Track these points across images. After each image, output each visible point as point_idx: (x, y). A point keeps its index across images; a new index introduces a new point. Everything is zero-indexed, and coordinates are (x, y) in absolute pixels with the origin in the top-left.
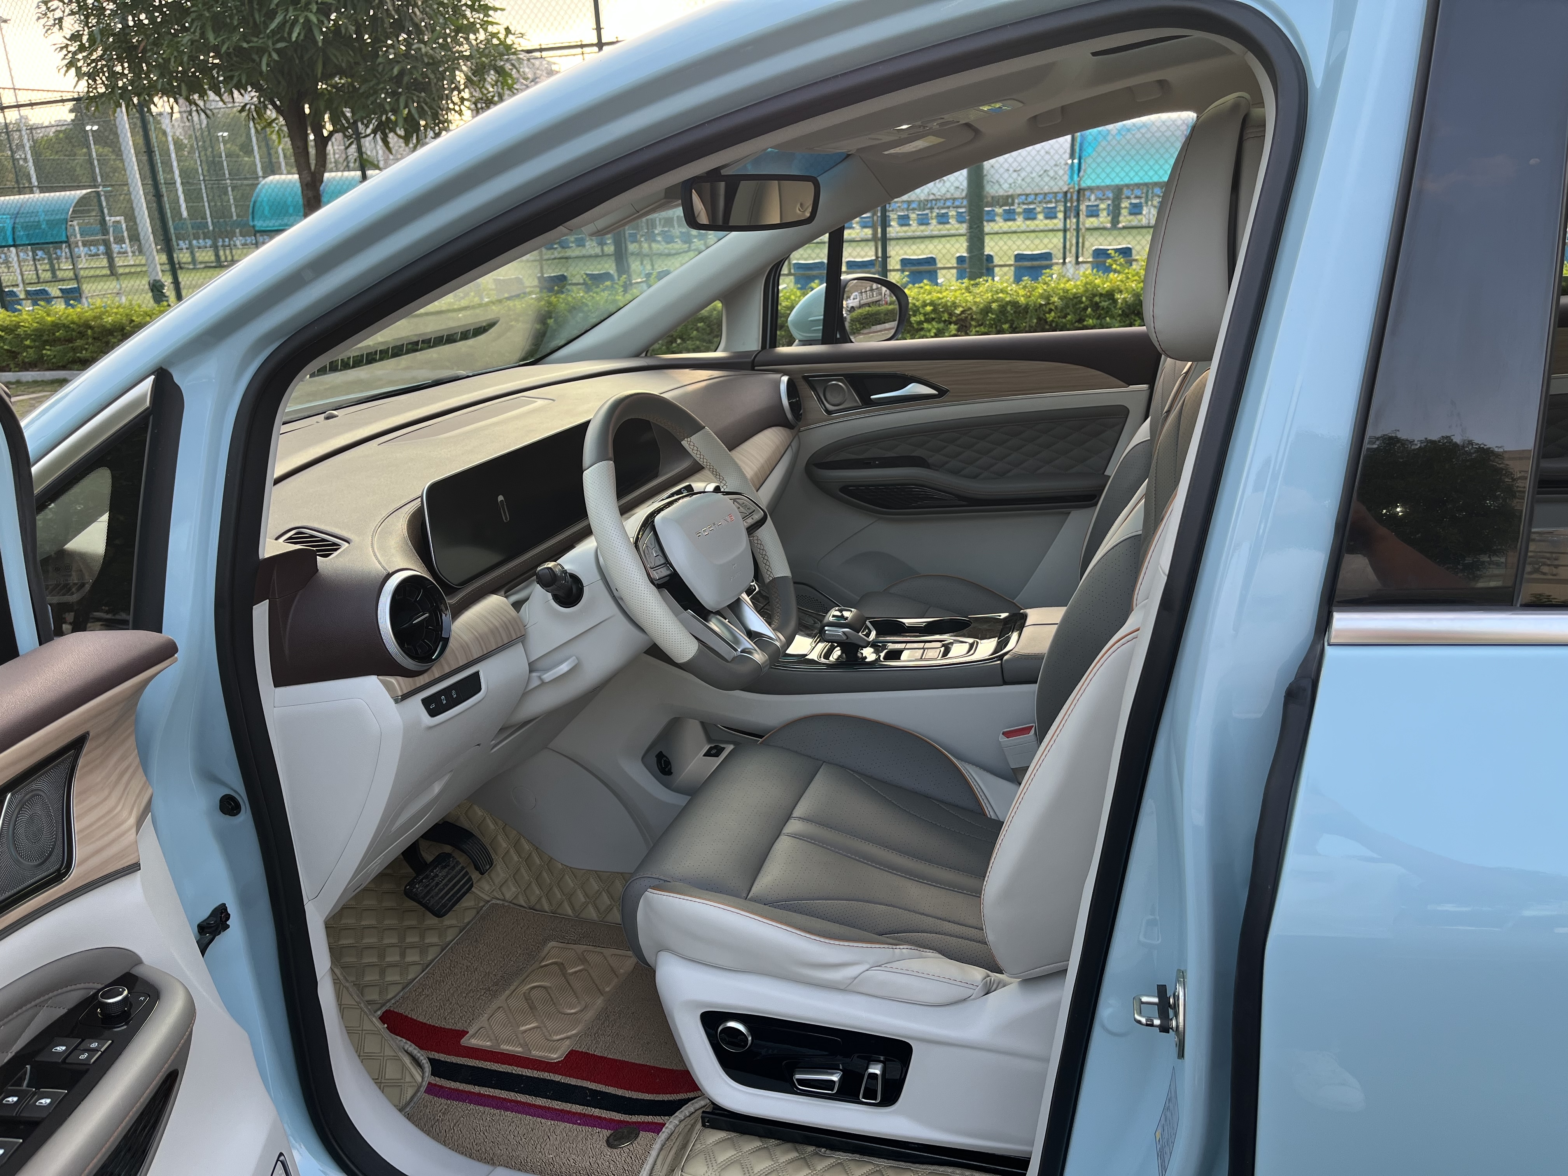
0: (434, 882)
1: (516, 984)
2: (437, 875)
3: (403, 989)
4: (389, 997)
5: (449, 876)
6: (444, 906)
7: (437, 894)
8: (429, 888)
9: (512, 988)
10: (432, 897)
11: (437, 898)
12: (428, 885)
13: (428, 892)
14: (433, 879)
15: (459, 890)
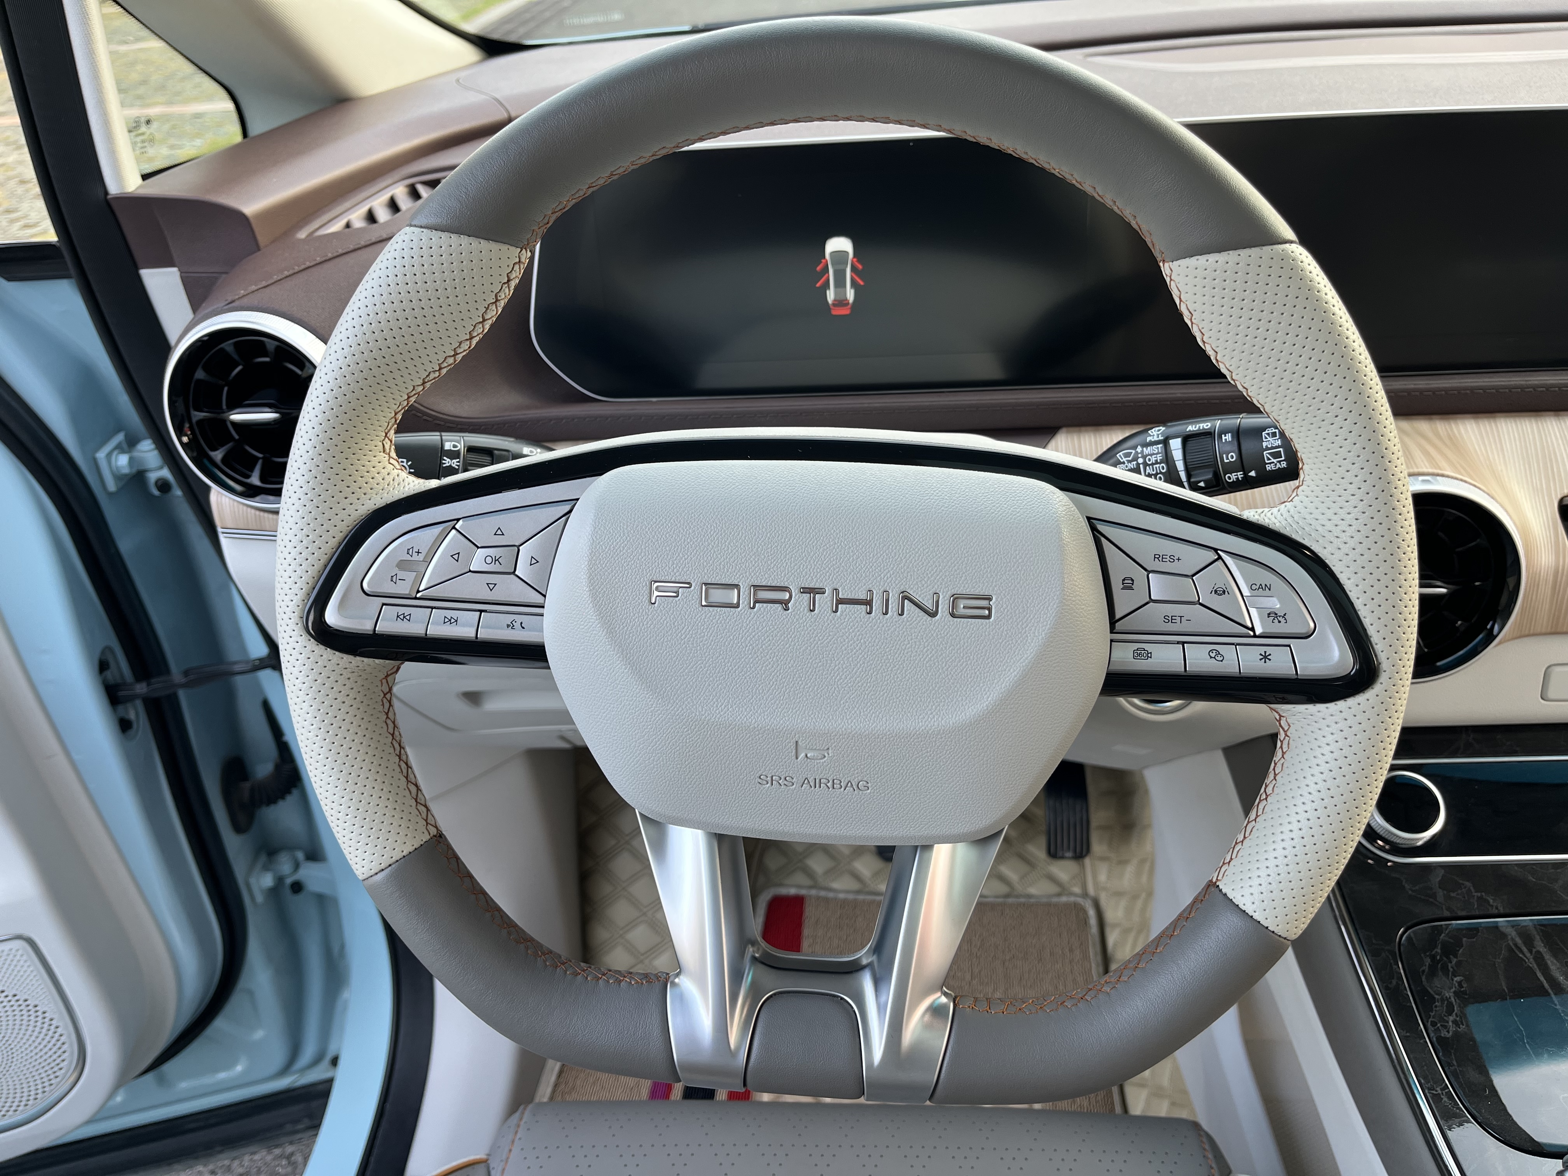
3: (855, 892)
4: (832, 885)
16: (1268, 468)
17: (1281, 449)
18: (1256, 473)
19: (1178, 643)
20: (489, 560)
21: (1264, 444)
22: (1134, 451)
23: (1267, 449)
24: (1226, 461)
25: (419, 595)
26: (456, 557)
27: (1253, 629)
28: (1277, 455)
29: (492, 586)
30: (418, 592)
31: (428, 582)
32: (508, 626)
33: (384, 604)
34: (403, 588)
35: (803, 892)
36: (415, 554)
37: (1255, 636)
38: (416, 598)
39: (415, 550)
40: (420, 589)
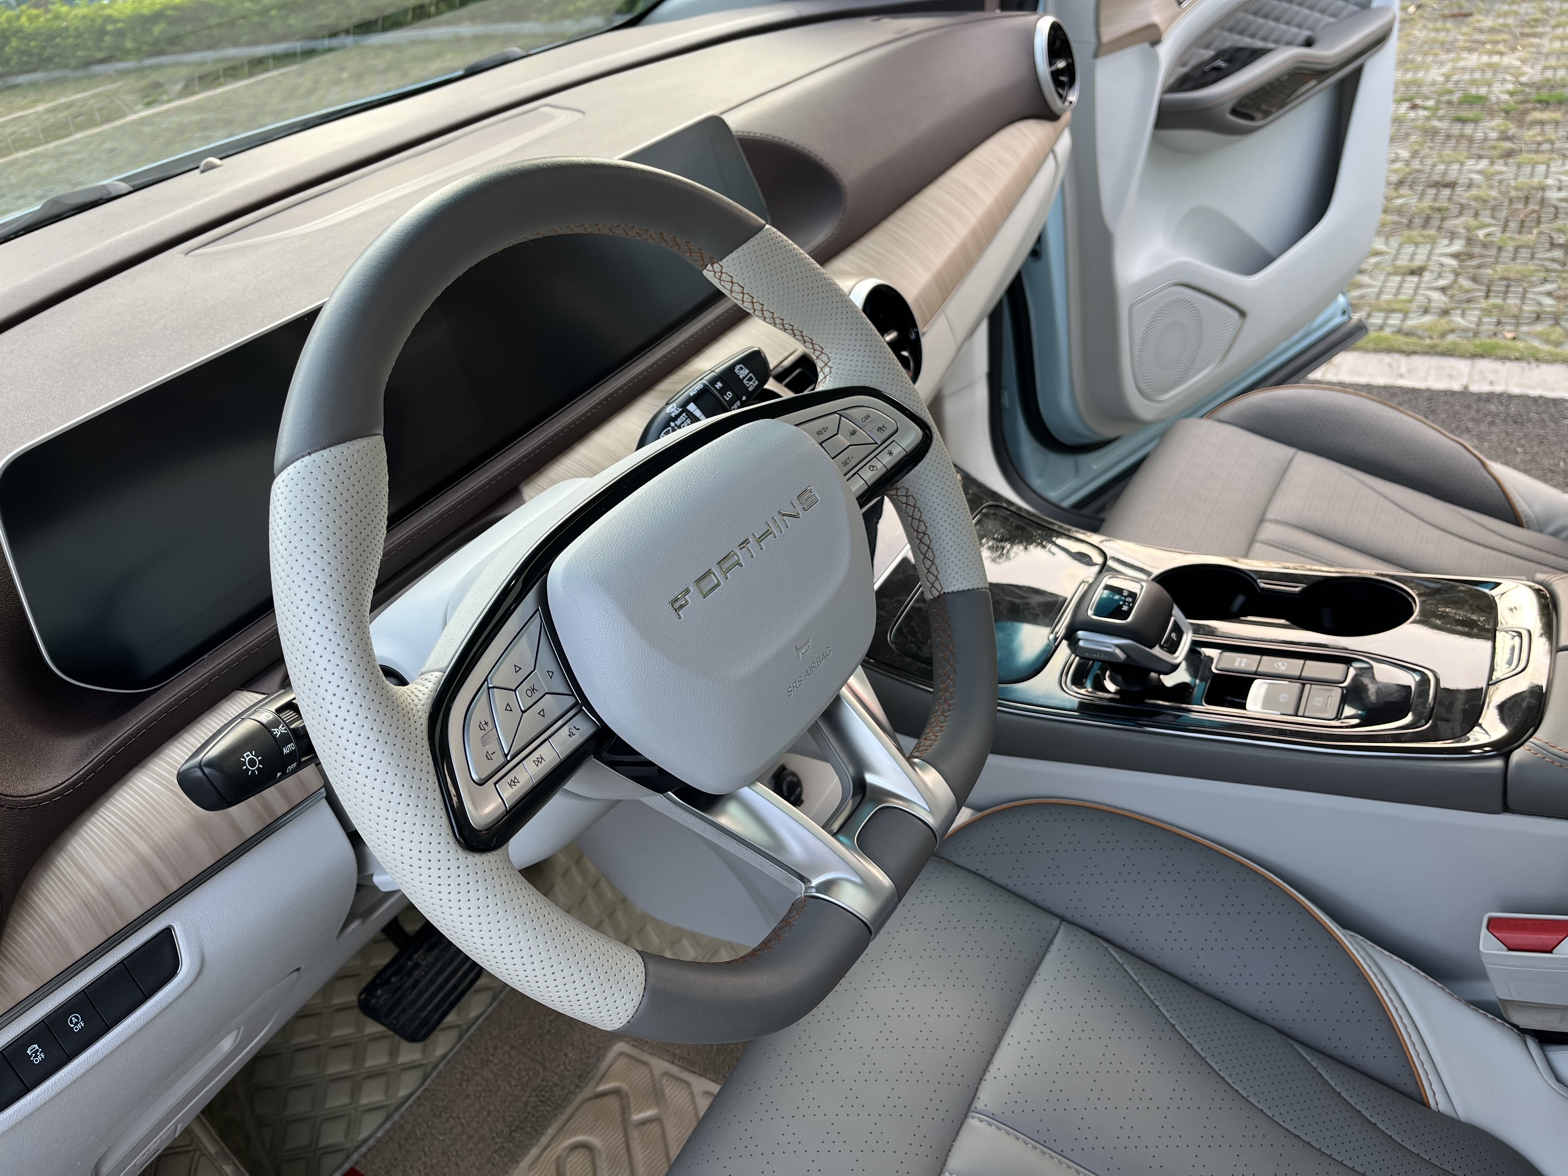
0: (412, 979)
1: (550, 1131)
2: (417, 966)
3: (388, 1117)
4: (363, 1135)
5: (440, 964)
6: (424, 1023)
7: (414, 1002)
8: (399, 994)
9: (544, 1140)
10: (404, 1011)
11: (413, 1011)
12: (399, 988)
13: (398, 1002)
14: (409, 974)
15: (455, 987)
16: (750, 389)
17: (751, 374)
18: (746, 397)
19: (853, 475)
20: (529, 693)
21: (741, 377)
22: (670, 428)
23: (744, 378)
24: (727, 399)
25: (508, 758)
26: (508, 708)
27: (876, 443)
28: (750, 379)
29: (542, 713)
30: (506, 756)
31: (507, 743)
32: (570, 735)
33: (495, 784)
34: (499, 760)
35: (347, 1167)
36: (485, 726)
37: (880, 446)
38: (509, 762)
39: (483, 723)
40: (506, 752)
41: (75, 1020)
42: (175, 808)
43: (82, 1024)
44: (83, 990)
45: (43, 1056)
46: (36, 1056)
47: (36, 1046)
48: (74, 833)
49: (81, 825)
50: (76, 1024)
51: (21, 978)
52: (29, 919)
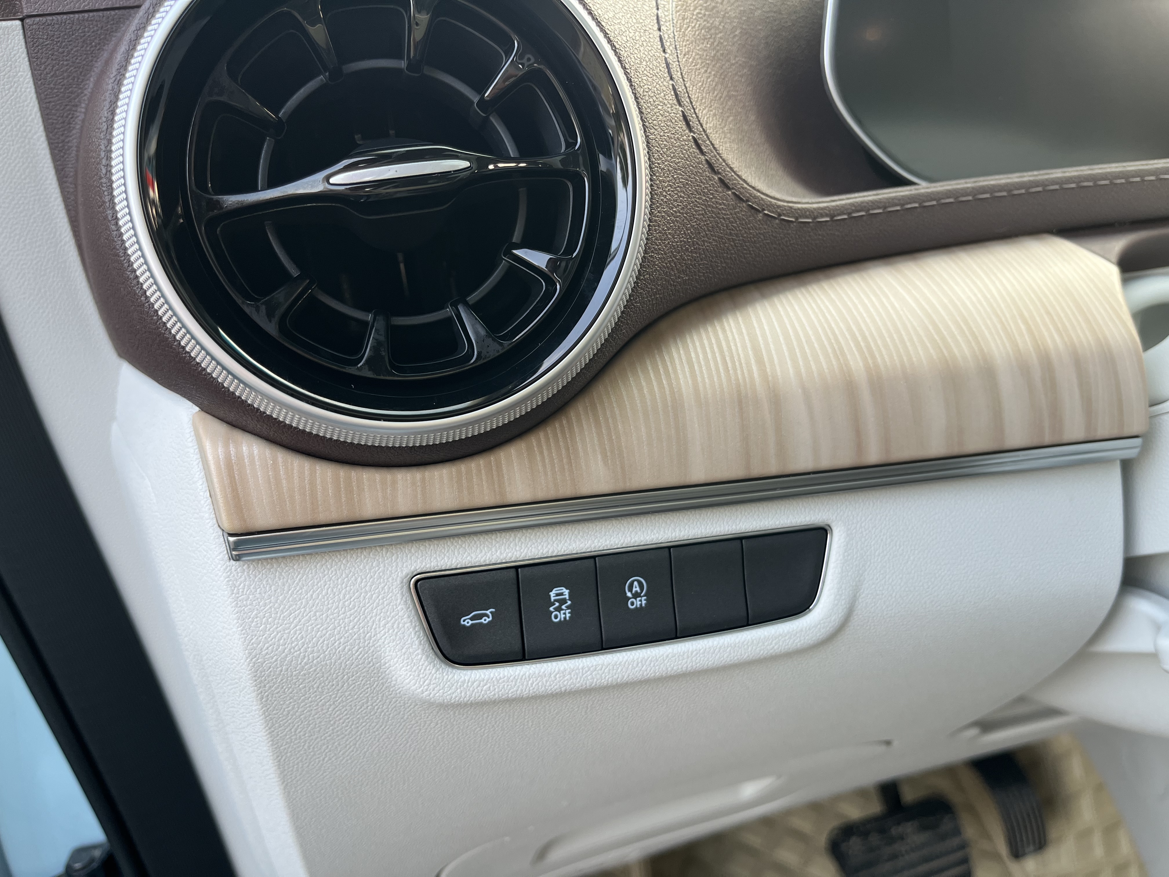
41: (636, 588)
42: (922, 333)
43: (644, 602)
44: (669, 548)
45: (568, 615)
46: (559, 609)
47: (566, 592)
48: (764, 296)
49: (778, 292)
50: (636, 595)
51: (599, 457)
52: (652, 375)
